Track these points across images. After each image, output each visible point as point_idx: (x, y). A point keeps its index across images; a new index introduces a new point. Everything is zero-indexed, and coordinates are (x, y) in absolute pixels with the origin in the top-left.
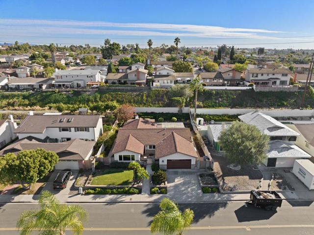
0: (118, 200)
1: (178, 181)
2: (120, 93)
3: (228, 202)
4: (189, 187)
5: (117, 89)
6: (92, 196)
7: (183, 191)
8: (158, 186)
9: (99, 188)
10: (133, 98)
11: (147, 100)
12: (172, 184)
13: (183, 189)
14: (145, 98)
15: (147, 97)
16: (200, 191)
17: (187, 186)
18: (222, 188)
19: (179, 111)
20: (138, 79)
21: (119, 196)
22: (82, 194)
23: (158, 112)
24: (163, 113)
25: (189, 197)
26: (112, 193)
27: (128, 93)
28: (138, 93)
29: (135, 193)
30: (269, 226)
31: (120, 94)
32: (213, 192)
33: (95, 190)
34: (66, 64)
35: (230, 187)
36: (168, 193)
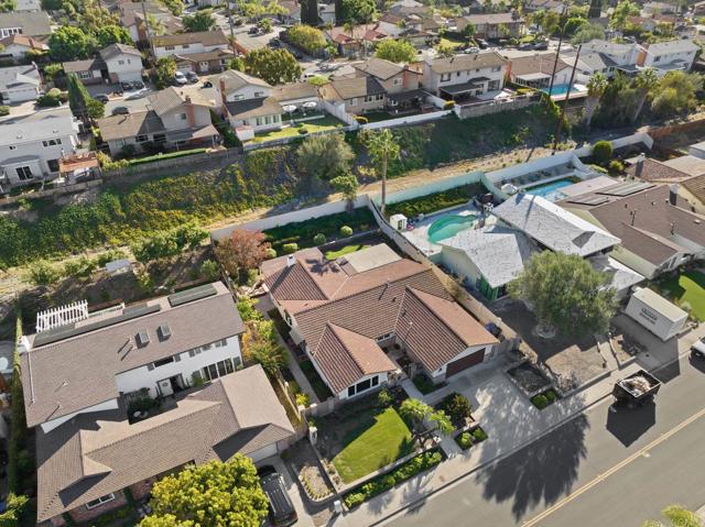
0: (421, 491)
1: (484, 400)
3: (584, 412)
4: (510, 407)
6: (364, 506)
7: (506, 418)
8: (465, 429)
9: (367, 482)
10: (213, 188)
11: (249, 187)
12: (480, 412)
13: (503, 415)
14: (241, 182)
15: (246, 177)
16: (531, 408)
17: (506, 407)
18: (559, 387)
19: (347, 207)
22: (345, 513)
23: (302, 220)
25: (525, 429)
26: (399, 482)
27: (192, 177)
28: (217, 171)
29: (438, 463)
30: (665, 437)
32: (551, 401)
33: (363, 492)
35: (568, 381)
36: (489, 435)
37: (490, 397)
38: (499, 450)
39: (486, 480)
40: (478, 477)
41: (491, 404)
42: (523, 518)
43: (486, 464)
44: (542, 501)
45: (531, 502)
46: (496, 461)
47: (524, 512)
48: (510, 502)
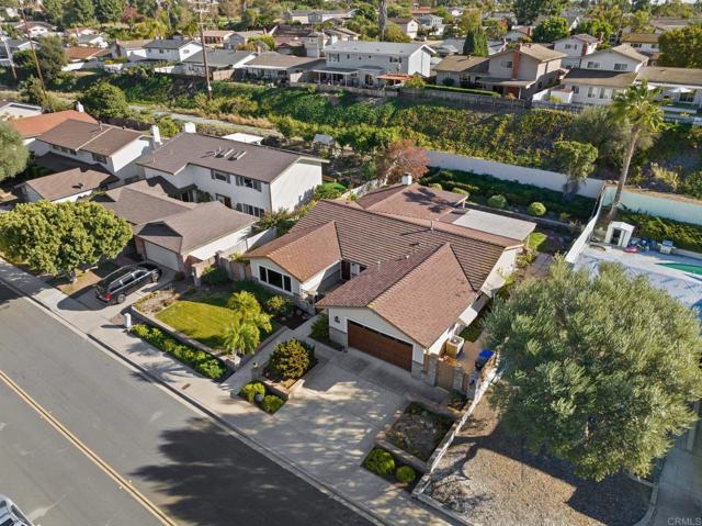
0: (165, 375)
1: (336, 393)
2: (442, 109)
4: (342, 425)
5: (441, 99)
6: (136, 340)
7: (319, 426)
8: (269, 383)
9: (160, 328)
10: (470, 128)
11: (502, 140)
12: (311, 394)
13: (322, 421)
14: (500, 131)
15: (508, 129)
17: (339, 420)
18: (433, 481)
19: (566, 186)
20: (515, 76)
21: (179, 366)
22: (125, 331)
23: (502, 178)
24: (516, 183)
25: (309, 455)
26: (171, 354)
27: (462, 113)
28: (488, 115)
29: (209, 377)
31: (441, 113)
32: (391, 477)
33: (150, 331)
34: (420, 34)
35: (460, 493)
36: (276, 415)
37: (346, 398)
38: (254, 432)
39: (196, 428)
40: (198, 420)
41: (334, 403)
42: (139, 480)
43: (224, 423)
44: (172, 500)
45: (167, 486)
46: (233, 433)
47: (150, 480)
48: (163, 461)
